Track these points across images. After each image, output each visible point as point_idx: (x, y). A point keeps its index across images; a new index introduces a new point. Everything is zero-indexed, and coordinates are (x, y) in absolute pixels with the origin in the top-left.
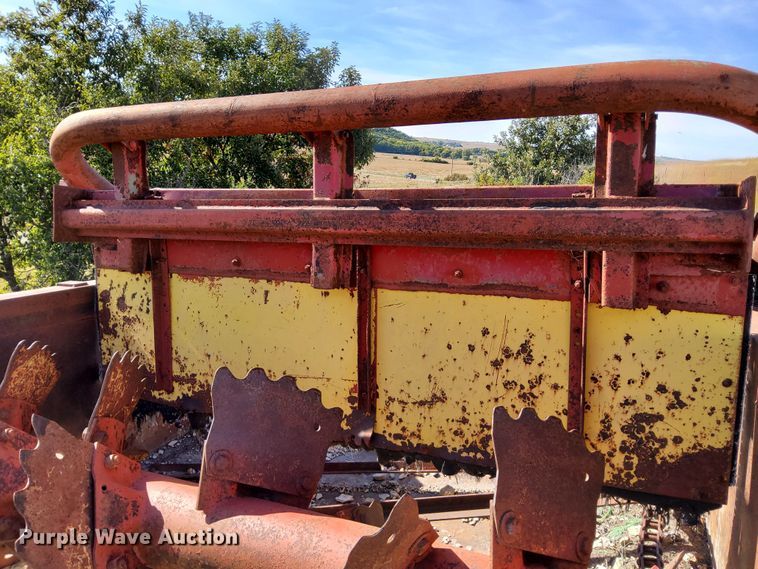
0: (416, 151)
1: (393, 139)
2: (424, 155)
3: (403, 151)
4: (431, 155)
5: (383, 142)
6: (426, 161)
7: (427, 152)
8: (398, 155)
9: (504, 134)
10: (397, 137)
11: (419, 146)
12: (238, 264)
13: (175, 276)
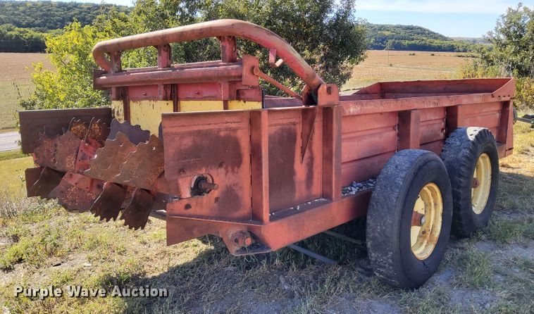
0: (451, 49)
1: (432, 40)
2: (459, 51)
3: (439, 49)
4: (465, 51)
5: (423, 42)
6: (459, 56)
7: (461, 49)
8: (436, 53)
9: (490, 33)
10: (435, 38)
11: (455, 44)
12: (145, 95)
13: (131, 101)
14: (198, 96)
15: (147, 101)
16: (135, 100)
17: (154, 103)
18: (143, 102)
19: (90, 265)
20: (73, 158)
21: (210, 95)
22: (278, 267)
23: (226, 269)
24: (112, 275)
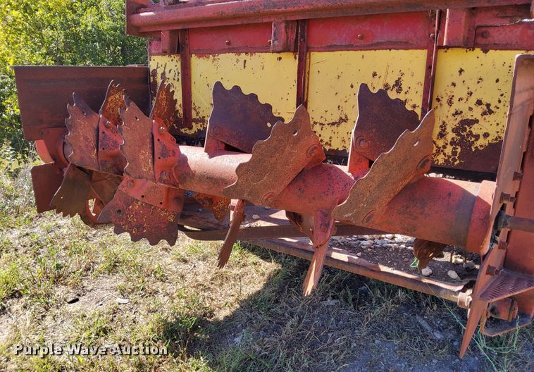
12: (229, 44)
13: (193, 55)
14: (363, 42)
15: (232, 56)
16: (201, 54)
17: (247, 57)
18: (222, 56)
19: (126, 301)
20: (148, 154)
21: (394, 39)
22: (401, 300)
23: (325, 303)
24: (169, 320)
